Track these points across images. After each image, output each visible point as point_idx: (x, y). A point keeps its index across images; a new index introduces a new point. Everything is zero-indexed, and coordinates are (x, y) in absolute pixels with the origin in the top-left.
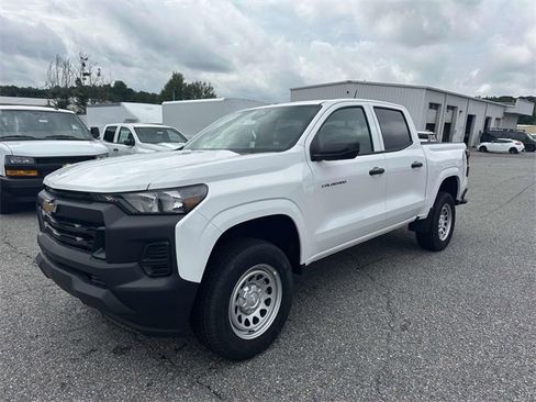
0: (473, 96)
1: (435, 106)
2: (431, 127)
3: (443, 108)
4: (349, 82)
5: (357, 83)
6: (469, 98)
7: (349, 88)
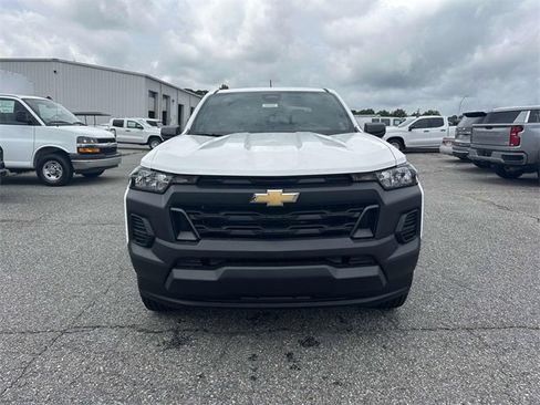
0: (182, 88)
1: (153, 94)
2: (152, 114)
3: (160, 97)
4: (55, 60)
5: (66, 62)
6: (177, 89)
7: (55, 66)
